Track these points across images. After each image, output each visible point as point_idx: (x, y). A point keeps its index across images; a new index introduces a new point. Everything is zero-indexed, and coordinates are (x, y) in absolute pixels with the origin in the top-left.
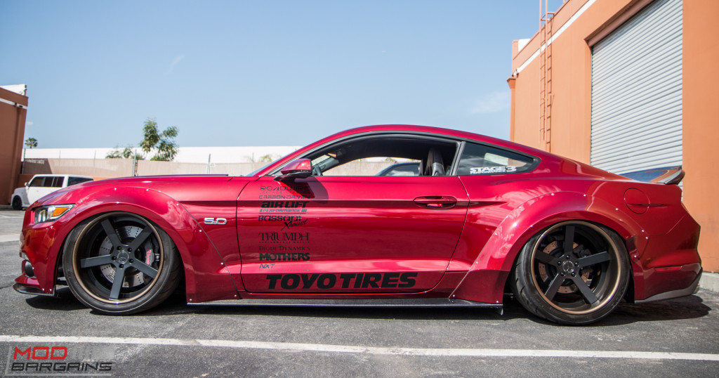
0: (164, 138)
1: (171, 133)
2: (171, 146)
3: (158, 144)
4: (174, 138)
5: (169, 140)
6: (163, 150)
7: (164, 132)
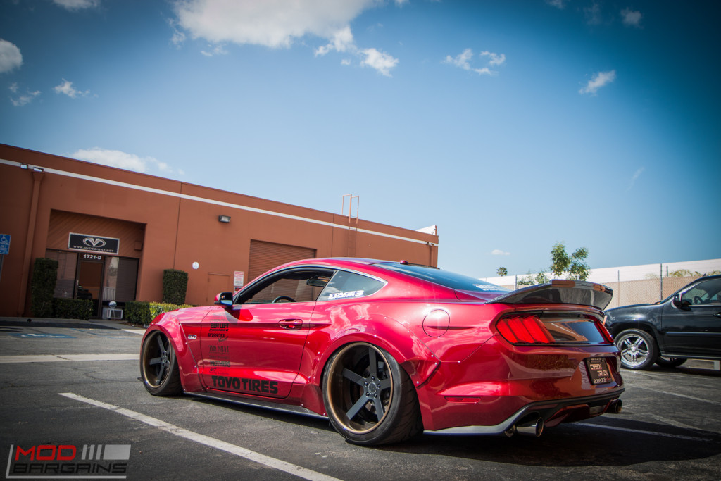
0: (574, 260)
1: (581, 254)
2: (582, 268)
3: (570, 267)
4: (584, 259)
5: (580, 262)
6: (574, 272)
7: (573, 254)
